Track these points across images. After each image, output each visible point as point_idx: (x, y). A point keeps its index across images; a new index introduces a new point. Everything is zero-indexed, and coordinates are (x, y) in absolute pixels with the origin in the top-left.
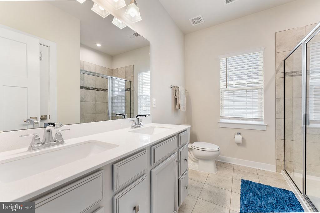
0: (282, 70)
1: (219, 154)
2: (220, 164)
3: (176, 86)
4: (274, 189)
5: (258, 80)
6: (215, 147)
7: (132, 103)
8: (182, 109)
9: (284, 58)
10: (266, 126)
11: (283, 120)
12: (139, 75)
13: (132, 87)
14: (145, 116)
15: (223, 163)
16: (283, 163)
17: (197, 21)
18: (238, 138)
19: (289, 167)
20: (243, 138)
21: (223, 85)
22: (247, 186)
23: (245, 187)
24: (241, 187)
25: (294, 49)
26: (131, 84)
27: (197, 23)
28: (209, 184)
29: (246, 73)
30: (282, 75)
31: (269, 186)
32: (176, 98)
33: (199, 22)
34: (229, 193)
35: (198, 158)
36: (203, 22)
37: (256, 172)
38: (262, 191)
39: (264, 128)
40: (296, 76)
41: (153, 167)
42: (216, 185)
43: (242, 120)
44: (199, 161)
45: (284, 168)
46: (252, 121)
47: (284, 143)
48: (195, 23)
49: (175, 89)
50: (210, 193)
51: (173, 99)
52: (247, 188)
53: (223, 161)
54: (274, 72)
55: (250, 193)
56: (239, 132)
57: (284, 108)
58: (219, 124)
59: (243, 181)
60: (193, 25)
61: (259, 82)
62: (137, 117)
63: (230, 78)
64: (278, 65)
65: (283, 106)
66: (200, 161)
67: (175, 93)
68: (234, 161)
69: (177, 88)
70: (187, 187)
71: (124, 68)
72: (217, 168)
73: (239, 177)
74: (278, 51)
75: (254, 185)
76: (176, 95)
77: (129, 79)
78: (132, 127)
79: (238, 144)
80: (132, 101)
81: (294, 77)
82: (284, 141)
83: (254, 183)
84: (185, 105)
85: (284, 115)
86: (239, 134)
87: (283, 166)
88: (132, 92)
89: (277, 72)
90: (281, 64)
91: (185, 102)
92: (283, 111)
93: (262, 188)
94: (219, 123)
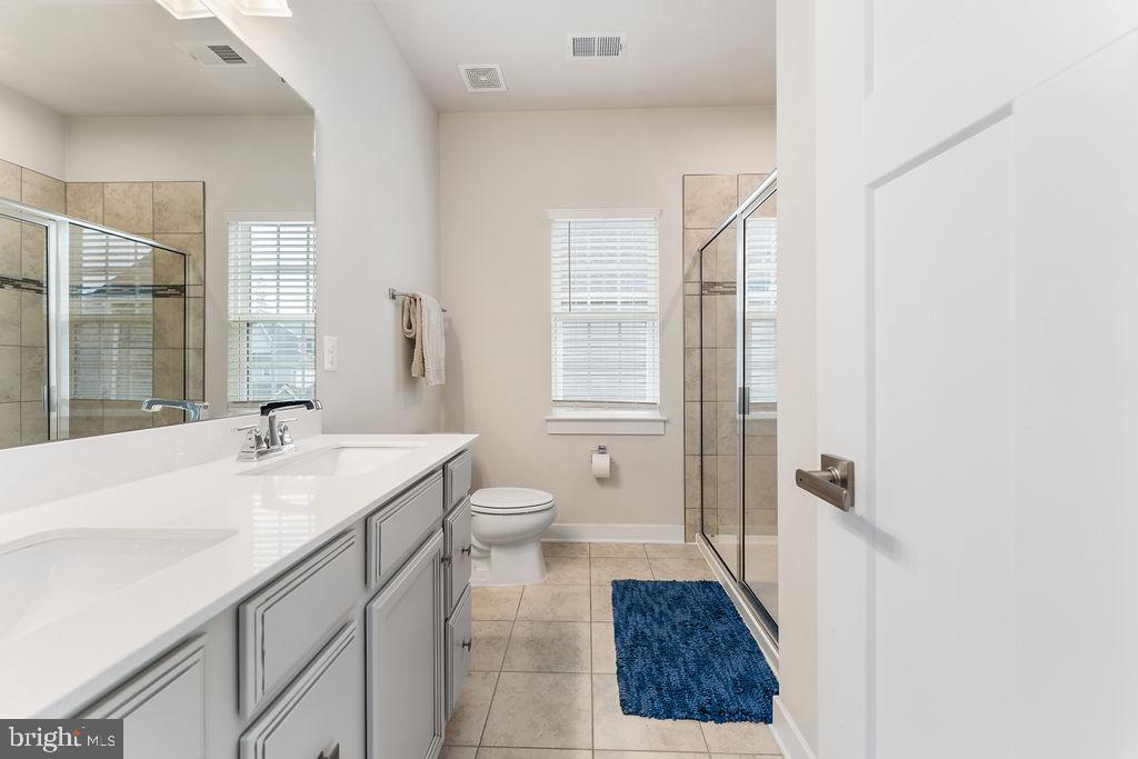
0: (696, 277)
1: (552, 520)
2: (555, 549)
3: (410, 294)
4: (684, 585)
5: (645, 295)
6: (540, 498)
7: (191, 354)
8: (434, 377)
9: (700, 246)
10: (665, 422)
11: (698, 405)
12: (231, 228)
13: (192, 279)
14: (309, 405)
15: (561, 545)
16: (699, 515)
17: (483, 79)
18: (601, 463)
19: (710, 523)
20: (612, 462)
21: (559, 302)
22: (628, 595)
23: (622, 600)
24: (614, 604)
25: (723, 226)
26: (190, 266)
27: (483, 84)
28: (530, 618)
29: (619, 273)
30: (695, 289)
31: (674, 583)
32: (412, 335)
33: (488, 84)
34: (584, 629)
35: (490, 545)
36: (503, 88)
37: (645, 553)
38: (661, 600)
39: (659, 429)
40: (723, 293)
41: (373, 593)
42: (549, 617)
43: (609, 408)
44: (492, 553)
45: (699, 529)
46: (634, 409)
47: (699, 463)
48: (476, 83)
49: (409, 306)
50: (536, 645)
51: (401, 343)
52: (627, 602)
53: (561, 540)
54: (680, 279)
55: (635, 612)
56: (602, 444)
57: (699, 374)
58: (549, 423)
59: (615, 584)
60: (471, 89)
61: (649, 301)
62: (266, 409)
63: (581, 283)
64: (689, 261)
65: (698, 368)
66: (495, 553)
67: (405, 319)
68: (591, 533)
69: (414, 300)
70: (469, 645)
71: (149, 187)
72: (547, 564)
73: (605, 576)
74: (688, 225)
75: (643, 588)
76: (410, 327)
77: (176, 241)
78: (244, 456)
79: (601, 480)
80: (191, 342)
81: (719, 297)
82: (699, 458)
83: (643, 583)
84: (443, 364)
85: (699, 392)
86: (602, 450)
87: (699, 523)
88: (191, 303)
89: (686, 280)
90: (694, 260)
91: (443, 355)
92: (699, 382)
93: (660, 592)
94: (548, 420)
